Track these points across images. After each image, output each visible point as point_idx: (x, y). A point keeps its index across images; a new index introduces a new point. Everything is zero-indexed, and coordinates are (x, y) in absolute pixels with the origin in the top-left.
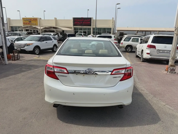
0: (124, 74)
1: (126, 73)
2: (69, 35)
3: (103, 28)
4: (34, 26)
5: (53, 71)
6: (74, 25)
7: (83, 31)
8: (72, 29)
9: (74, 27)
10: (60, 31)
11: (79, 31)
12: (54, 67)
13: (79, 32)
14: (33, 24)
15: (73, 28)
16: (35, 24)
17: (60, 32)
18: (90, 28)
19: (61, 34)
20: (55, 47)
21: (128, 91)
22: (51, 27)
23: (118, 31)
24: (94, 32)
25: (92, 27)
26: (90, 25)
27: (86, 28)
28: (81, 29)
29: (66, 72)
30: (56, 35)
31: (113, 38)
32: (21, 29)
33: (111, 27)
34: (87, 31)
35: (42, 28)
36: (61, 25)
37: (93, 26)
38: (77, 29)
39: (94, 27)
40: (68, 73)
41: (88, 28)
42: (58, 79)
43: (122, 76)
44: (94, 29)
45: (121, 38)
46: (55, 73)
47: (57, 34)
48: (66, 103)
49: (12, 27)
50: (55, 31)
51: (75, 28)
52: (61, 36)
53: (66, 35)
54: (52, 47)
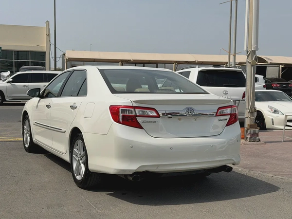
1: (232, 113)
12: (134, 108)
29: (155, 114)
33: (45, 50)
40: (158, 116)
46: (137, 118)
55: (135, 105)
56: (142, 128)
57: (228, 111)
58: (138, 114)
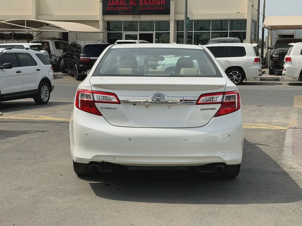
0: (222, 103)
1: (224, 101)
3: (214, 21)
5: (92, 99)
6: (105, 12)
7: (137, 33)
8: (98, 27)
9: (104, 21)
10: (52, 36)
11: (124, 33)
12: (93, 92)
13: (124, 36)
15: (101, 23)
17: (53, 39)
18: (167, 23)
19: (57, 46)
20: (46, 88)
21: (229, 136)
22: (22, 22)
23: (272, 28)
24: (182, 36)
25: (172, 18)
26: (167, 12)
27: (151, 23)
28: (131, 26)
29: (116, 100)
31: (250, 56)
33: (245, 17)
34: (154, 32)
36: (57, 13)
37: (176, 13)
38: (117, 25)
39: (182, 17)
40: (119, 102)
41: (159, 22)
42: (100, 114)
43: (218, 107)
44: (179, 24)
45: (280, 54)
46: (96, 103)
47: (44, 45)
48: (115, 157)
50: (35, 34)
51: (108, 23)
52: (58, 53)
53: (79, 48)
54: (34, 86)
55: (94, 89)
56: (101, 115)
57: (219, 98)
58: (96, 99)
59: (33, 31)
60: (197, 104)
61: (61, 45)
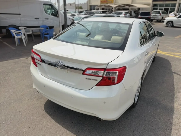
1: (104, 76)
2: (142, 13)
4: (108, 5)
7: (163, 8)
8: (150, 6)
9: (153, 4)
11: (159, 8)
13: (158, 9)
14: (109, 2)
15: (151, 4)
16: (111, 2)
18: (175, 4)
19: (134, 12)
25: (177, 2)
30: (128, 13)
32: (98, 8)
34: (169, 8)
35: (115, 6)
37: (179, 1)
41: (172, 4)
42: (37, 67)
43: (100, 79)
49: (91, 6)
57: (101, 73)
59: (128, 7)
60: (83, 74)
61: (136, 12)
